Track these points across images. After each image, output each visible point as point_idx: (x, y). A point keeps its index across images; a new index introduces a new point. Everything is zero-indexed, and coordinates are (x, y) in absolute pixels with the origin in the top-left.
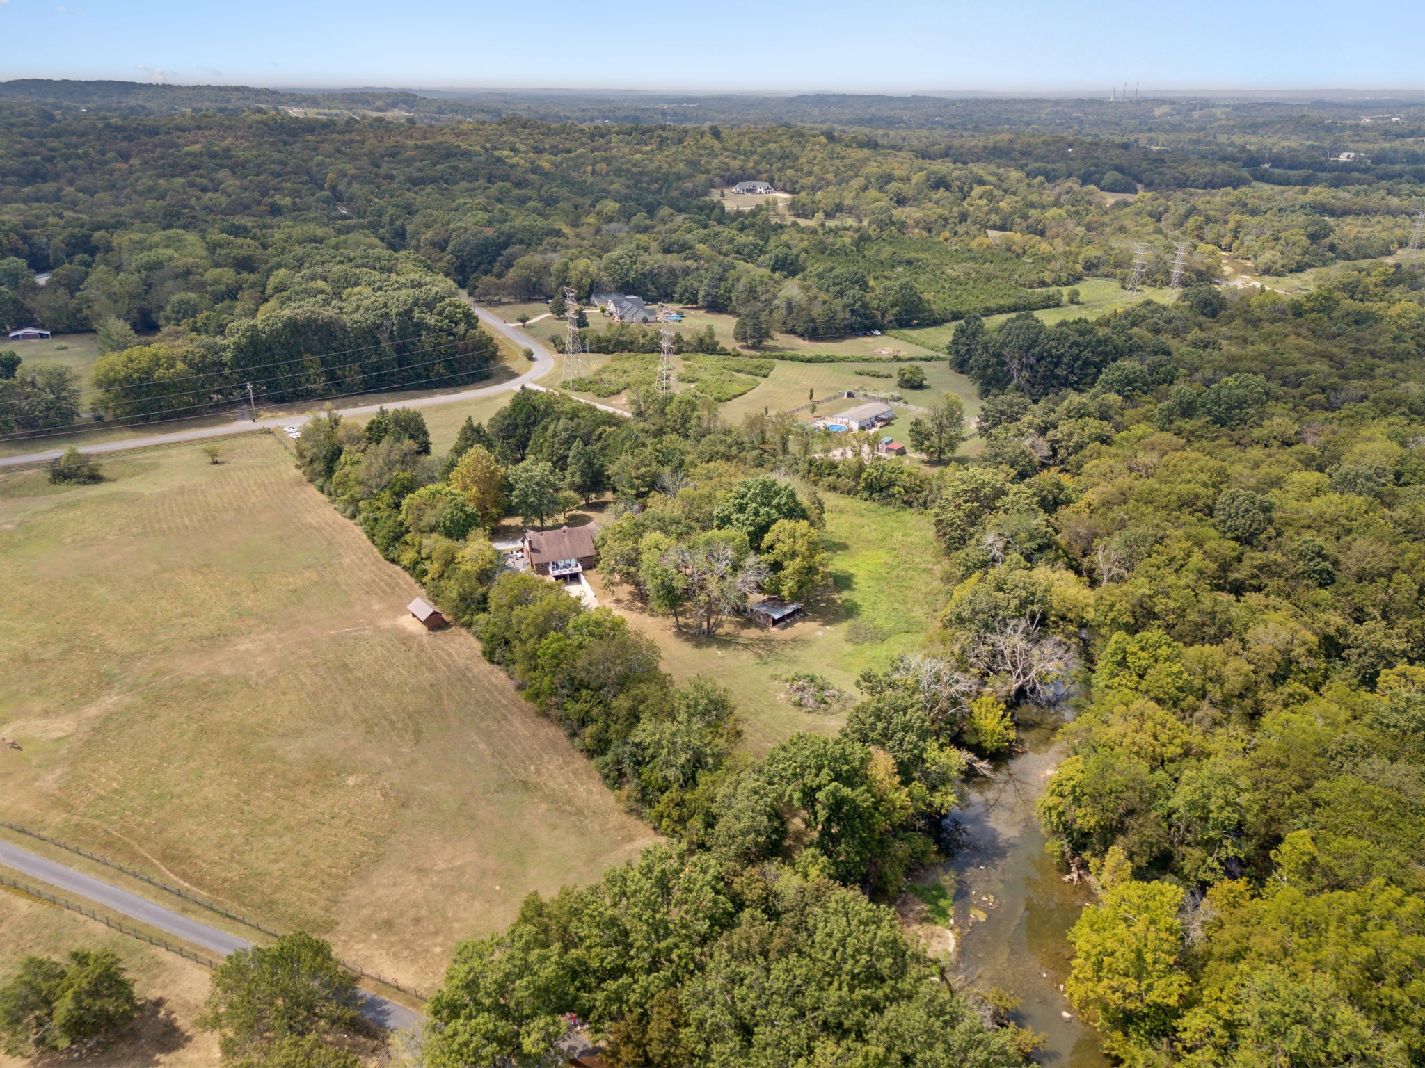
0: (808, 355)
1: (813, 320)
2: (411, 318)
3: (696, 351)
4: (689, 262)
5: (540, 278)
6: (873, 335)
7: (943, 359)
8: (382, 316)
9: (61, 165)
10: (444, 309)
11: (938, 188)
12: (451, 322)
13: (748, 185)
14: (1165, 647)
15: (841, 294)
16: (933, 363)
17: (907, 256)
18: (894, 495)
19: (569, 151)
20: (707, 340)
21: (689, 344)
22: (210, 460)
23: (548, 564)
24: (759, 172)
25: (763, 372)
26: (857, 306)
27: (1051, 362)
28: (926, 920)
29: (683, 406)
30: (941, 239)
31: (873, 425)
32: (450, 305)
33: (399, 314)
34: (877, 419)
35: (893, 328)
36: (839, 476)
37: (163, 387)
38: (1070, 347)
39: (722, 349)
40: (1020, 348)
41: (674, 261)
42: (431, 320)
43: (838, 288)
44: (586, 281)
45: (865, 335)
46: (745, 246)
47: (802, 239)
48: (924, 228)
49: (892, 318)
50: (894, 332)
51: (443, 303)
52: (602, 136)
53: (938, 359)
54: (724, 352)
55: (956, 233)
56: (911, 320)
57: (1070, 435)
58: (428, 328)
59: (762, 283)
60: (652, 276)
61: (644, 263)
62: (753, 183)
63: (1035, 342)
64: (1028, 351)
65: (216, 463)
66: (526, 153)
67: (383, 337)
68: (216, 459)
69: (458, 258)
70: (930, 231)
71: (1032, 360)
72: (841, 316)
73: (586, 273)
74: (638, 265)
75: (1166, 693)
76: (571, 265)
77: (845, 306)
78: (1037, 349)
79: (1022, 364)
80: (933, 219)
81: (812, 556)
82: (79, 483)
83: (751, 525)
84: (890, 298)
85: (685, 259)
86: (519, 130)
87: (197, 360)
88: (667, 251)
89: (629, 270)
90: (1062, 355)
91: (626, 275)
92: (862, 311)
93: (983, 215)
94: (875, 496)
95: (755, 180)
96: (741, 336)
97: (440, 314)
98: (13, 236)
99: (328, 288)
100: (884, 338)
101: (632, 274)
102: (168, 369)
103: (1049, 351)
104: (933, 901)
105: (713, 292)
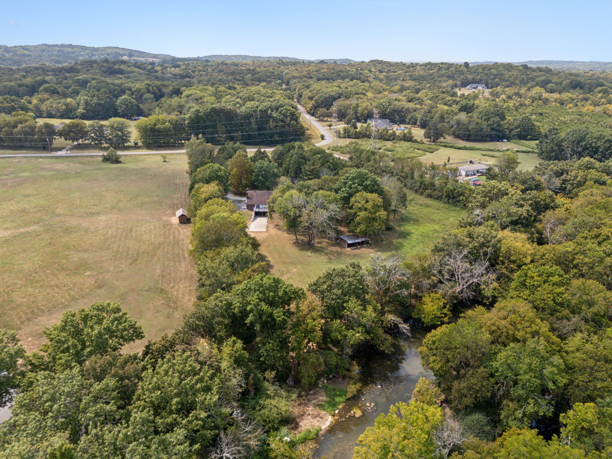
0: (460, 146)
1: (469, 131)
2: (267, 114)
3: (401, 140)
4: (417, 106)
5: (346, 110)
6: (503, 141)
7: (536, 153)
8: (254, 111)
9: (197, 73)
10: (282, 111)
11: (576, 88)
12: (284, 116)
13: (474, 86)
14: (557, 277)
15: (488, 120)
16: (529, 154)
17: (540, 111)
18: (460, 201)
19: (395, 72)
20: (408, 135)
21: (399, 137)
22: (163, 160)
23: (254, 206)
24: (481, 80)
25: (431, 150)
26: (495, 126)
27: (592, 151)
28: (321, 406)
29: (369, 153)
30: (567, 107)
31: (475, 175)
32: (285, 109)
33: (261, 111)
34: (478, 171)
35: (515, 139)
36: (435, 190)
37: (159, 131)
38: (604, 143)
39: (415, 140)
40: (573, 142)
41: (411, 105)
42: (275, 115)
43: (486, 117)
44: (366, 112)
45: (498, 141)
46: (449, 101)
47: (486, 103)
48: (559, 103)
49: (515, 133)
50: (515, 141)
51: (282, 109)
52: (413, 67)
53: (533, 152)
54: (416, 141)
55: (576, 105)
56: (527, 136)
57: (576, 177)
58: (273, 118)
59: (447, 113)
60: (398, 112)
61: (395, 105)
62: (477, 85)
63: (582, 139)
64: (578, 143)
65: (165, 161)
66: (375, 72)
67: (253, 120)
68: (166, 160)
69: (317, 103)
70: (562, 104)
71: (580, 149)
72: (485, 130)
73: (366, 108)
74: (392, 107)
75: (545, 304)
76: (360, 105)
77: (488, 125)
78: (584, 143)
79: (573, 150)
80: (566, 99)
81: (375, 213)
82: (111, 163)
83: (347, 193)
84: (516, 124)
85: (416, 104)
86: (377, 64)
87: (174, 122)
88: (410, 101)
89: (387, 108)
90: (599, 147)
91: (386, 111)
92: (498, 128)
93: (597, 99)
94: (450, 201)
95: (479, 83)
96: (427, 135)
97: (280, 113)
98: (155, 88)
99: (241, 102)
100: (508, 143)
101: (388, 110)
102: (162, 124)
103: (591, 144)
104: (332, 397)
105: (424, 118)
